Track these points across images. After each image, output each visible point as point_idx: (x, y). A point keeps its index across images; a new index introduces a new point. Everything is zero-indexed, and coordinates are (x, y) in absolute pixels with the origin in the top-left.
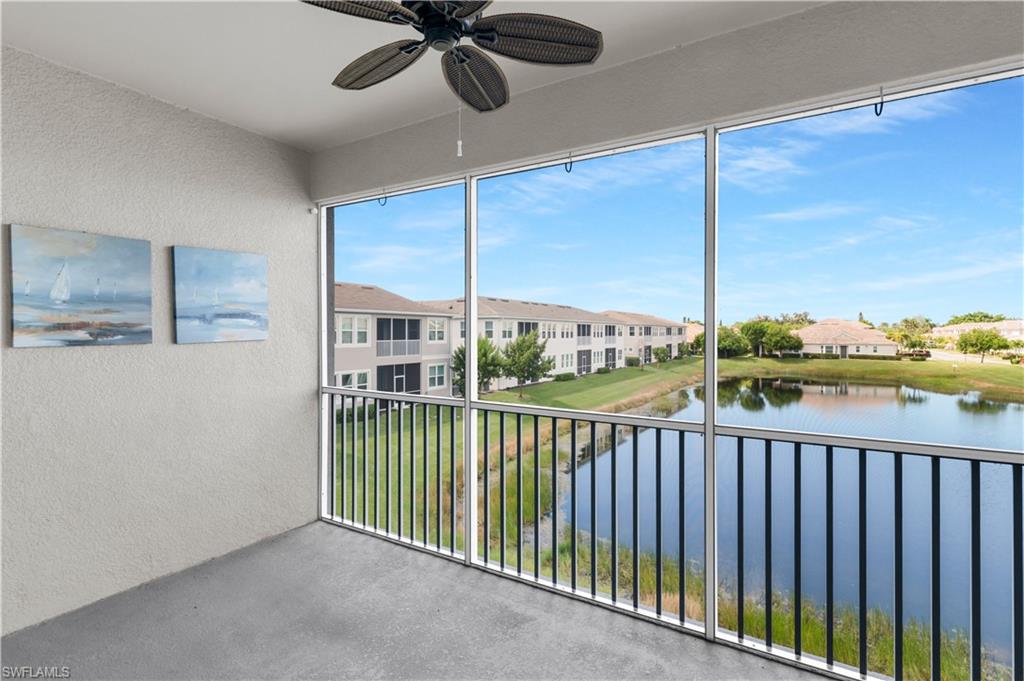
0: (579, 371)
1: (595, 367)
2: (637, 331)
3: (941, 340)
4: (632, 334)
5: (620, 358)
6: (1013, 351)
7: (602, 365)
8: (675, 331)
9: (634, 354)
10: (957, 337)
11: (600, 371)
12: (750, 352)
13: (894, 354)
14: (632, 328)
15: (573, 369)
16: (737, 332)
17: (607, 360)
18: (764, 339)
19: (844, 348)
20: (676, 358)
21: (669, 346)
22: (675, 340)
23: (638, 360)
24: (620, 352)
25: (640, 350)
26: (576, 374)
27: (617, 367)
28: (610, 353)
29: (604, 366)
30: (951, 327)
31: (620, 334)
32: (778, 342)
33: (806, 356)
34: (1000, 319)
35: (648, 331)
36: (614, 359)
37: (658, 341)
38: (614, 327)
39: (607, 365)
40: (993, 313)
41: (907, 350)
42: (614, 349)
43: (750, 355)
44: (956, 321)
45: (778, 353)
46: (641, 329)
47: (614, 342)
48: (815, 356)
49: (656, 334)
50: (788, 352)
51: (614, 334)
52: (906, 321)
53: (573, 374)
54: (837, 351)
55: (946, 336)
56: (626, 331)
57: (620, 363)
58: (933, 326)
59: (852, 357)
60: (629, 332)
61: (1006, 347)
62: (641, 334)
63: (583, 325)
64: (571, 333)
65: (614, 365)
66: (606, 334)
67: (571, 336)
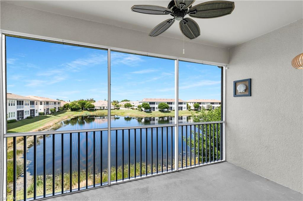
0: (18, 118)
1: (25, 116)
2: (43, 103)
3: (121, 105)
5: (37, 113)
6: (132, 107)
7: (29, 115)
8: (57, 103)
9: (42, 111)
10: (124, 105)
11: (28, 118)
12: (81, 109)
13: (114, 109)
15: (15, 118)
16: (77, 104)
17: (31, 114)
18: (85, 106)
19: (104, 107)
20: (57, 112)
21: (55, 108)
22: (57, 106)
23: (44, 113)
24: (37, 110)
25: (45, 110)
26: (17, 120)
27: (35, 116)
28: (33, 111)
29: (30, 116)
30: (122, 102)
31: (37, 104)
32: (89, 106)
33: (95, 109)
34: (129, 101)
35: (47, 103)
36: (34, 113)
37: (51, 107)
38: (34, 102)
39: (31, 116)
40: (128, 100)
41: (116, 108)
43: (81, 110)
44: (122, 101)
45: (88, 109)
46: (45, 102)
47: (34, 107)
48: (97, 110)
49: (50, 104)
50: (91, 109)
51: (34, 104)
52: (114, 101)
53: (16, 120)
54: (102, 108)
55: (121, 104)
57: (36, 115)
58: (119, 102)
59: (105, 109)
60: (40, 103)
61: (131, 106)
62: (45, 104)
63: (20, 101)
64: (14, 104)
65: (34, 115)
66: (31, 104)
67: (14, 105)
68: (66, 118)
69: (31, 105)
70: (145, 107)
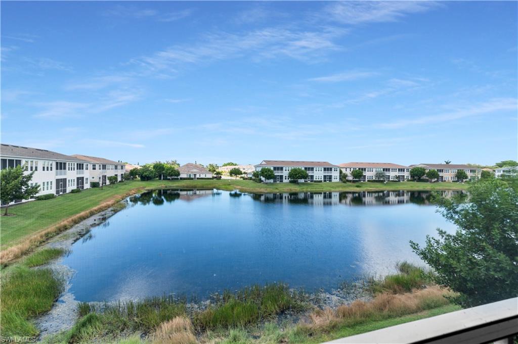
0: (58, 192)
1: (69, 189)
2: (97, 167)
3: (222, 172)
4: (94, 169)
5: (87, 183)
7: (75, 187)
8: (119, 167)
9: (96, 180)
10: (227, 171)
11: (73, 191)
12: (157, 177)
14: (94, 166)
15: (53, 191)
16: (151, 168)
17: (78, 184)
18: (164, 172)
19: (195, 175)
20: (120, 182)
21: (116, 175)
22: (119, 172)
23: (98, 183)
24: (87, 179)
25: (100, 178)
26: (55, 194)
27: (85, 188)
28: (80, 181)
29: (76, 188)
30: (224, 167)
31: (87, 169)
32: (170, 173)
33: (181, 179)
34: (236, 165)
35: (104, 167)
36: (83, 184)
37: (110, 173)
38: (83, 164)
39: (78, 187)
40: (234, 163)
41: (215, 176)
42: (83, 178)
43: (158, 179)
44: (225, 165)
45: (170, 178)
46: (100, 166)
47: (83, 173)
48: (184, 179)
49: (109, 169)
50: (174, 177)
51: (83, 169)
52: (210, 165)
53: (53, 194)
54: (192, 176)
55: (223, 170)
56: (90, 167)
57: (87, 186)
58: (218, 167)
59: (198, 178)
60: (92, 168)
61: (242, 174)
62: (100, 169)
63: (60, 163)
64: (51, 168)
65: (83, 187)
66: (77, 169)
67: (51, 170)
68: (134, 192)
69: (79, 170)
70: (266, 175)
